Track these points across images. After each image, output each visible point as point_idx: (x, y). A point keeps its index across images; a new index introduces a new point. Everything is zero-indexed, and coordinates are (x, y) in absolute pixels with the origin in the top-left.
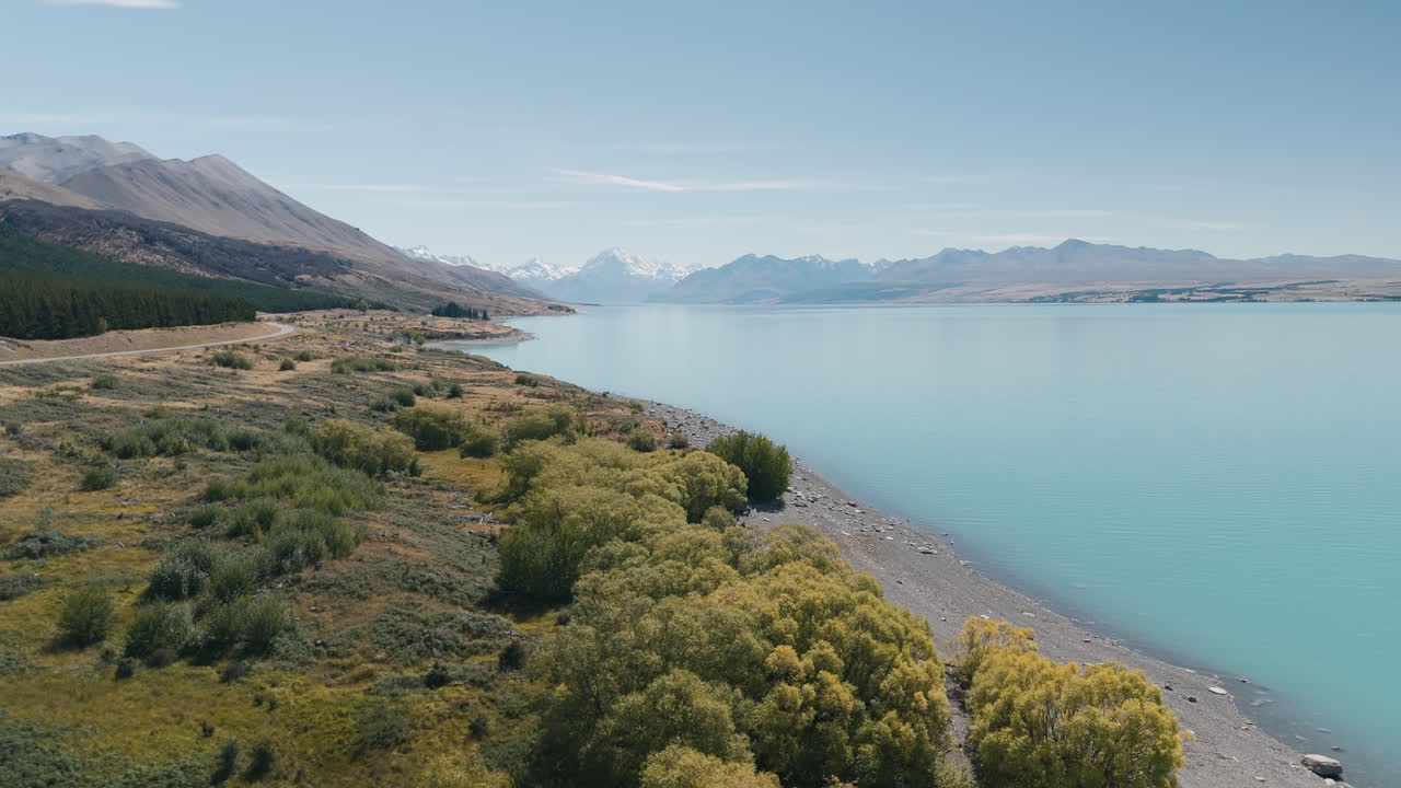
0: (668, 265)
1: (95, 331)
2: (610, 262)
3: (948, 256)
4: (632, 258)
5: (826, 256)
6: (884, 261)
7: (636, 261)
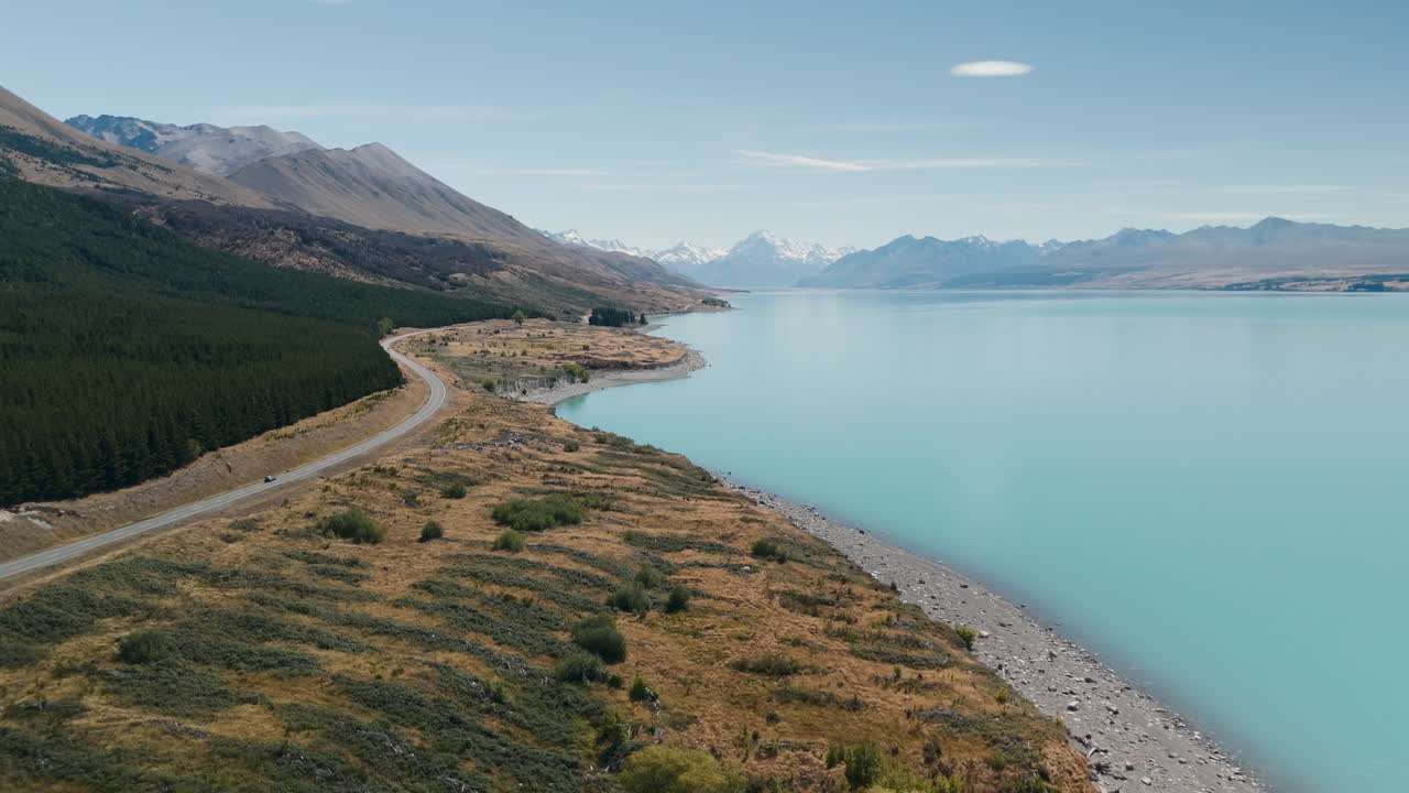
0: (818, 246)
1: (182, 460)
2: (759, 245)
3: (1128, 237)
4: (782, 241)
5: (991, 238)
6: (1054, 242)
7: (785, 242)
